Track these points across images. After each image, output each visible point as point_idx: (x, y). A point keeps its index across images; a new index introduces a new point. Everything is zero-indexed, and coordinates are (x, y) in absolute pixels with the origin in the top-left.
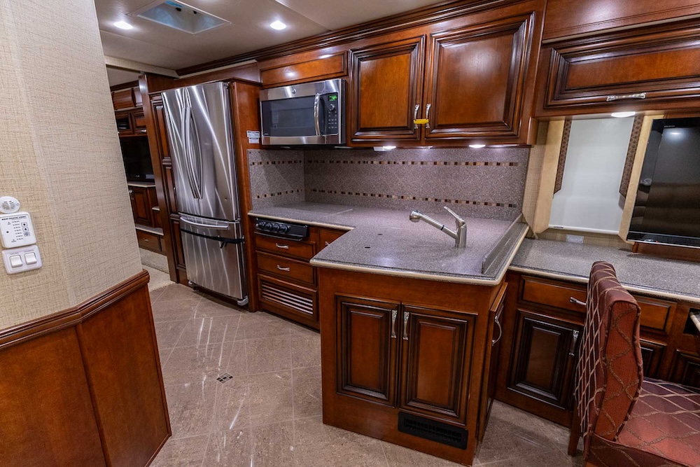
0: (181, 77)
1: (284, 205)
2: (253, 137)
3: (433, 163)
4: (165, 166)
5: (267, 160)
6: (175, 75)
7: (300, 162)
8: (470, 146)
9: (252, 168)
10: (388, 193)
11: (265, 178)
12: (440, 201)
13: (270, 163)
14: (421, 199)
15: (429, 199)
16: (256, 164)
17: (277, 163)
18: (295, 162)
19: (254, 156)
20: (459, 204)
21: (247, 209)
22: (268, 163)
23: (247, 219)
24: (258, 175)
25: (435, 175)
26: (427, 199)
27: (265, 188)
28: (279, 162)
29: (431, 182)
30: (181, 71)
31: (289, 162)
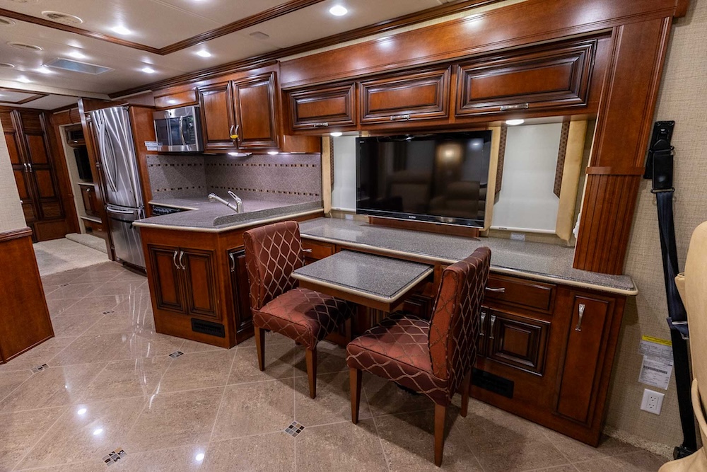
0: (113, 100)
1: (184, 198)
2: (152, 146)
4: (98, 168)
5: (165, 163)
6: (108, 98)
7: (201, 165)
8: (269, 153)
9: (150, 169)
10: (253, 188)
11: (164, 176)
13: (169, 165)
15: (276, 192)
16: (154, 166)
17: (176, 165)
18: (195, 165)
19: (151, 160)
21: (147, 199)
22: (166, 165)
23: (148, 206)
24: (157, 174)
26: (274, 192)
27: (165, 184)
28: (178, 165)
29: (275, 178)
30: (113, 95)
31: (189, 165)
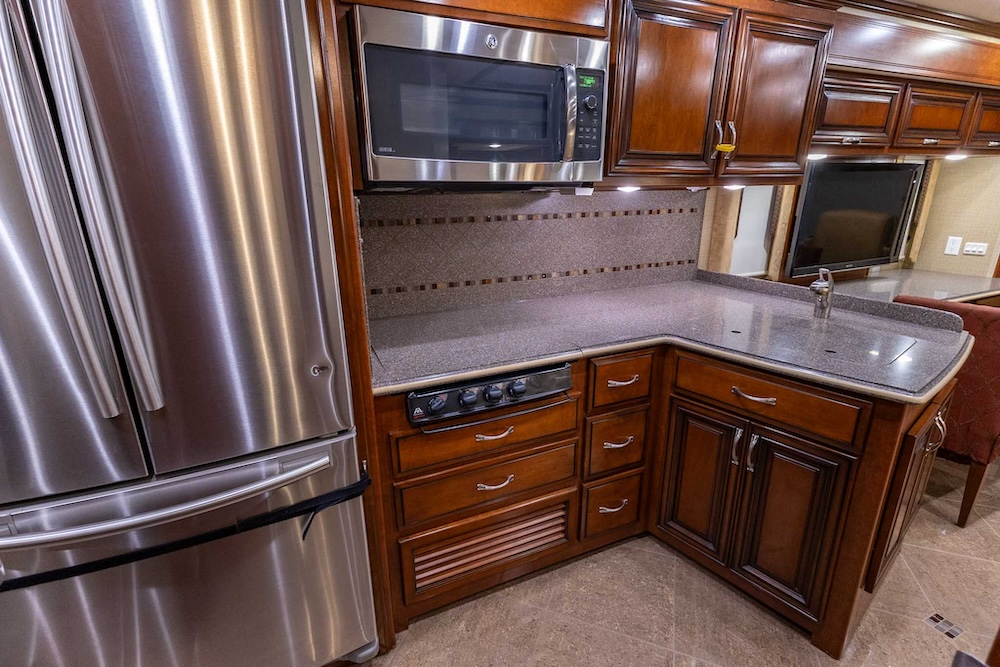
3: (610, 214)
12: (619, 270)
14: (594, 271)
15: (606, 270)
20: (641, 270)
25: (613, 233)
26: (602, 270)
29: (608, 242)
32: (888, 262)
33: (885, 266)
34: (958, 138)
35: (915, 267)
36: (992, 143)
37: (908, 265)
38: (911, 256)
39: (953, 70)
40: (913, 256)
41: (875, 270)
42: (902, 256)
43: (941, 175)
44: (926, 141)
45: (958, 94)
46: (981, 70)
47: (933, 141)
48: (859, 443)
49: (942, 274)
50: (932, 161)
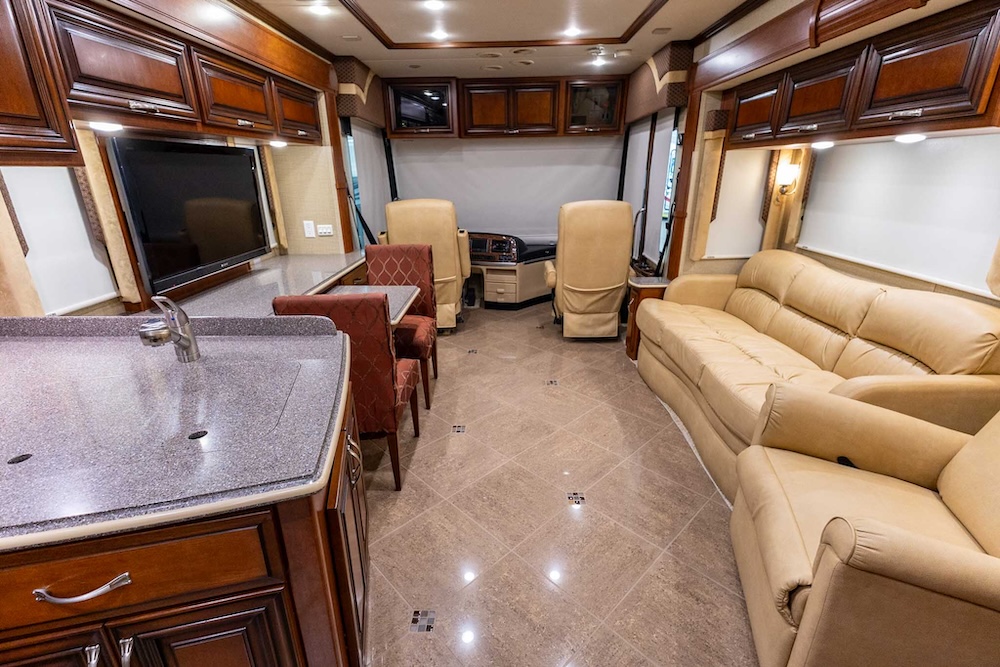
32: (264, 252)
33: (265, 257)
34: (268, 122)
35: (289, 252)
36: (300, 133)
37: (283, 252)
38: (282, 243)
39: (235, 43)
40: (284, 242)
41: (256, 263)
42: (273, 244)
43: (275, 163)
44: (240, 122)
45: (251, 74)
46: (261, 51)
47: (247, 123)
48: (278, 567)
49: (311, 256)
50: (263, 146)
